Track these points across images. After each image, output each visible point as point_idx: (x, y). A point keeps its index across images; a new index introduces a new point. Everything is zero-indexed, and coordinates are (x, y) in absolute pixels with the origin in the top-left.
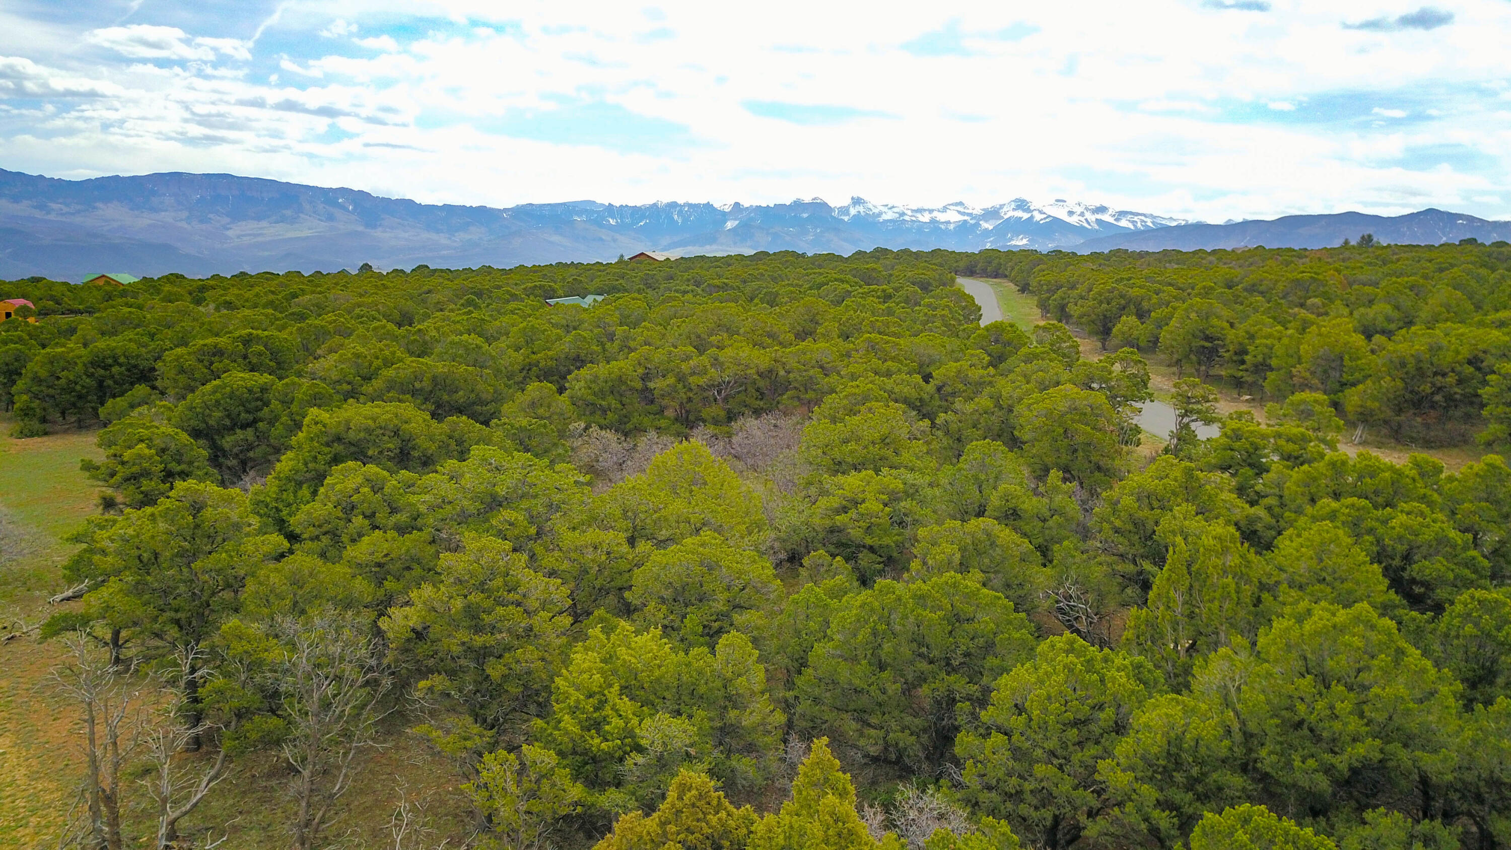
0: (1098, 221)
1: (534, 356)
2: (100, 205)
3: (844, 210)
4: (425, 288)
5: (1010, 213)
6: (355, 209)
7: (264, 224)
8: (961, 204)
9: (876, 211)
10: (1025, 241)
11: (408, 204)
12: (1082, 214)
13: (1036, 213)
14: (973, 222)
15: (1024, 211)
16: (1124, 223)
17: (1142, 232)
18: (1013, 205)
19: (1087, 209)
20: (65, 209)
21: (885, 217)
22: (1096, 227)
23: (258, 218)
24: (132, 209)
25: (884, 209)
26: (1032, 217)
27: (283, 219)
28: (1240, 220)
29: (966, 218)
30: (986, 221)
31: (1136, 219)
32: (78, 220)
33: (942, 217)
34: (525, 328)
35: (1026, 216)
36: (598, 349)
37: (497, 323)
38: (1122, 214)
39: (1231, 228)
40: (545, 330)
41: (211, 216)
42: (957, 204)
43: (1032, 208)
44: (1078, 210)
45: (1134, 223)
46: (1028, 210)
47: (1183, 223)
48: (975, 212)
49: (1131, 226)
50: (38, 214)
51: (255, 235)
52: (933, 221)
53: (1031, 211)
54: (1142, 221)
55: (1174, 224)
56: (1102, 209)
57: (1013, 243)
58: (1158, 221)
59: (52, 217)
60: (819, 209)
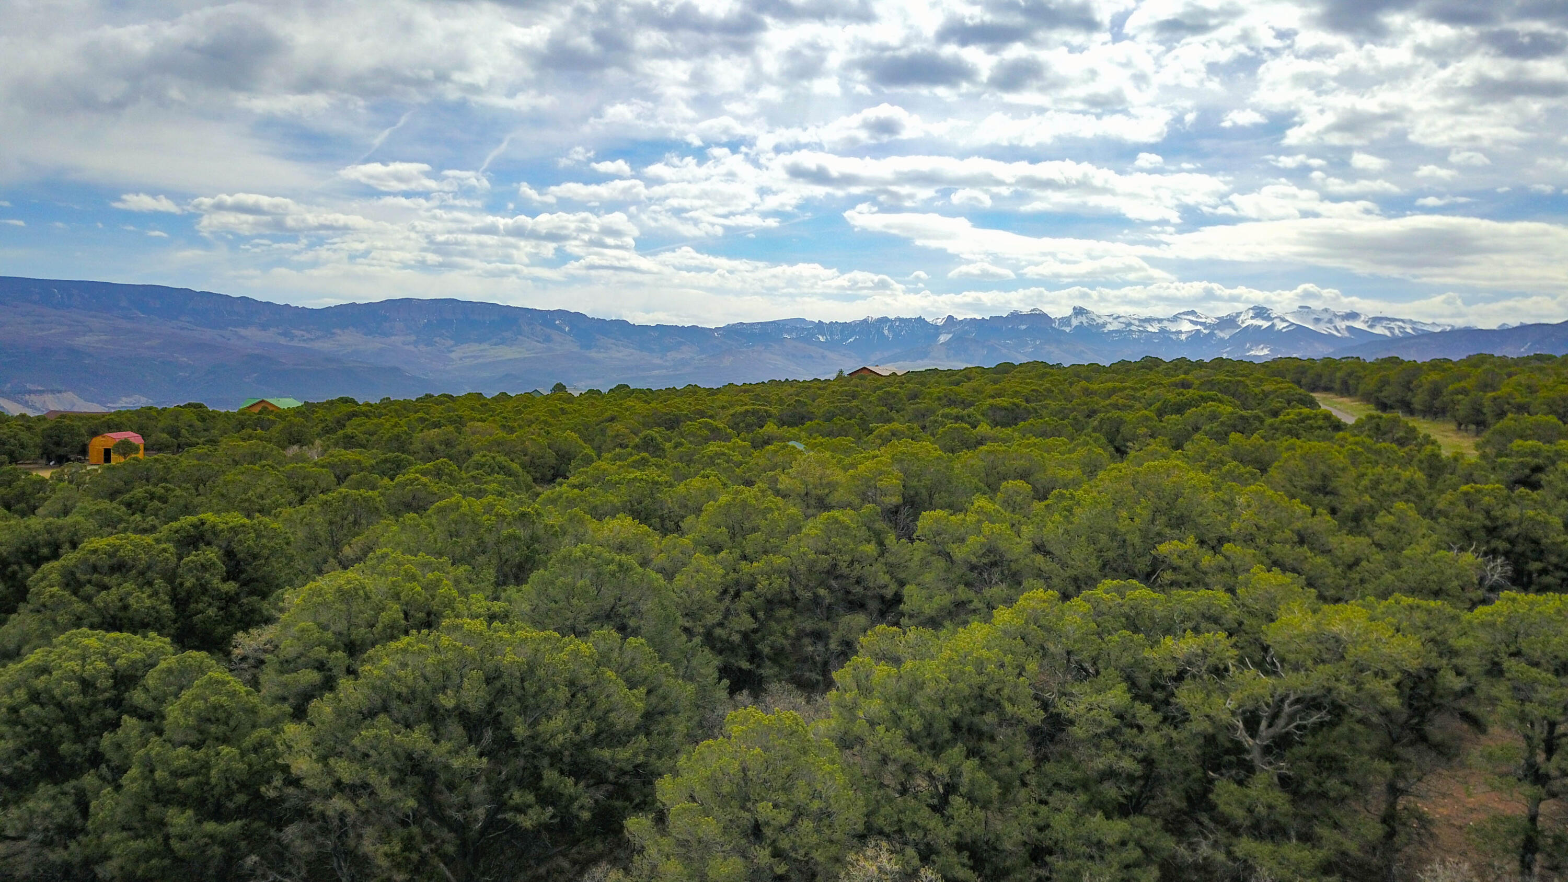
0: (1349, 329)
1: (744, 566)
2: (338, 331)
3: (1066, 321)
4: (608, 414)
5: (1248, 321)
6: (571, 330)
7: (485, 346)
8: (1193, 313)
9: (1100, 321)
10: (1266, 352)
11: (622, 325)
12: (1330, 321)
13: (1277, 321)
14: (1206, 332)
15: (1264, 319)
16: (1379, 330)
17: (1401, 339)
18: (1251, 313)
19: (1335, 315)
20: (307, 336)
21: (1110, 327)
22: (1347, 334)
23: (480, 341)
24: (365, 334)
25: (1110, 320)
26: (1273, 325)
27: (503, 342)
28: (1518, 324)
29: (1199, 327)
30: (1221, 330)
31: (1392, 325)
32: (318, 345)
33: (1173, 328)
34: (729, 505)
35: (1265, 324)
36: (871, 549)
37: (681, 488)
38: (1376, 320)
39: (1504, 334)
40: (769, 510)
41: (437, 339)
42: (1188, 313)
43: (1273, 316)
44: (1326, 317)
45: (1390, 329)
46: (1268, 318)
47: (1449, 329)
48: (1209, 321)
49: (1388, 333)
50: (282, 341)
51: (475, 357)
52: (1163, 331)
53: (1272, 319)
54: (1400, 327)
55: (1438, 330)
56: (1353, 316)
57: (1252, 353)
58: (1419, 327)
59: (295, 343)
60: (1038, 320)
